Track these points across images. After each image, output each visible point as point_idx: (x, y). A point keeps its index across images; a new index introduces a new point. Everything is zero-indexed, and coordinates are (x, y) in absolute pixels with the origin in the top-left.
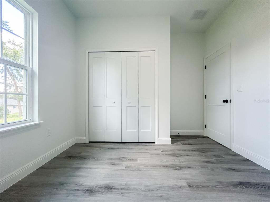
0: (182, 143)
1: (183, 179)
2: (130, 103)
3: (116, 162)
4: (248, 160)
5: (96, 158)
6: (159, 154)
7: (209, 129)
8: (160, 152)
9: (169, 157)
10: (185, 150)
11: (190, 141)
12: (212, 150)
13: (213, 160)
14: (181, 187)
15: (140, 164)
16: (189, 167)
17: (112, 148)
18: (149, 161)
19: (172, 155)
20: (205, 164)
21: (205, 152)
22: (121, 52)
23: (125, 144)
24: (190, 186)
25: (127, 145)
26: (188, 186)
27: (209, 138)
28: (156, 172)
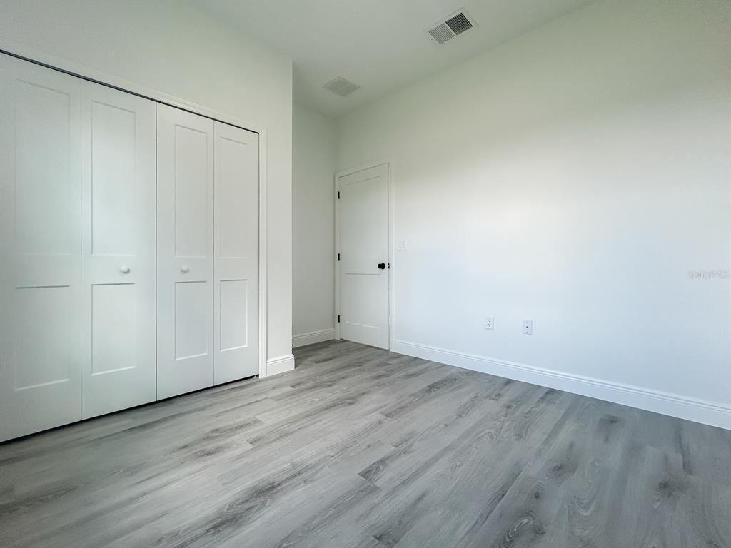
0: (312, 361)
1: (373, 411)
2: (185, 272)
3: (210, 446)
4: (415, 358)
5: (122, 470)
6: (291, 395)
7: (347, 322)
8: (289, 389)
9: (317, 391)
10: (331, 371)
11: (323, 354)
12: (368, 358)
13: (381, 372)
14: (379, 423)
15: (277, 424)
16: (364, 394)
17: (143, 427)
18: (288, 411)
19: (318, 386)
20: (377, 381)
21: (361, 364)
22: (157, 101)
23: (173, 403)
24: (388, 415)
25: (185, 403)
26: (385, 417)
27: (346, 341)
28: (323, 422)
